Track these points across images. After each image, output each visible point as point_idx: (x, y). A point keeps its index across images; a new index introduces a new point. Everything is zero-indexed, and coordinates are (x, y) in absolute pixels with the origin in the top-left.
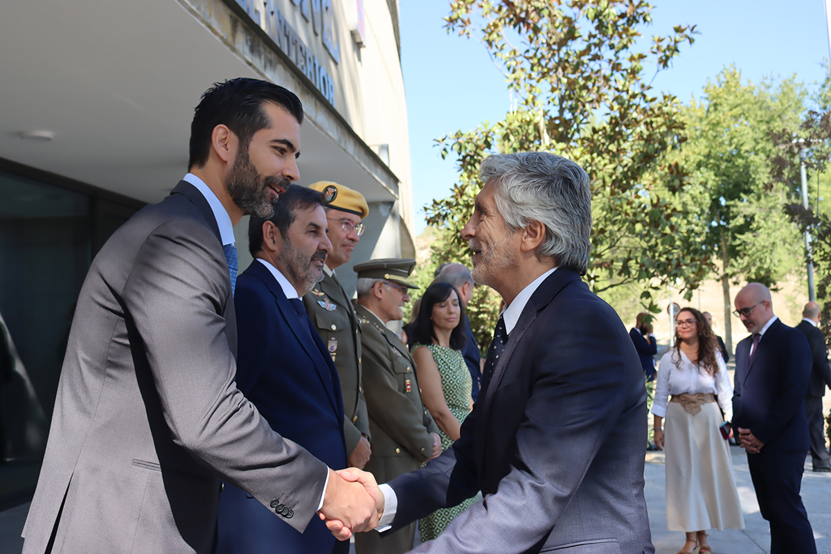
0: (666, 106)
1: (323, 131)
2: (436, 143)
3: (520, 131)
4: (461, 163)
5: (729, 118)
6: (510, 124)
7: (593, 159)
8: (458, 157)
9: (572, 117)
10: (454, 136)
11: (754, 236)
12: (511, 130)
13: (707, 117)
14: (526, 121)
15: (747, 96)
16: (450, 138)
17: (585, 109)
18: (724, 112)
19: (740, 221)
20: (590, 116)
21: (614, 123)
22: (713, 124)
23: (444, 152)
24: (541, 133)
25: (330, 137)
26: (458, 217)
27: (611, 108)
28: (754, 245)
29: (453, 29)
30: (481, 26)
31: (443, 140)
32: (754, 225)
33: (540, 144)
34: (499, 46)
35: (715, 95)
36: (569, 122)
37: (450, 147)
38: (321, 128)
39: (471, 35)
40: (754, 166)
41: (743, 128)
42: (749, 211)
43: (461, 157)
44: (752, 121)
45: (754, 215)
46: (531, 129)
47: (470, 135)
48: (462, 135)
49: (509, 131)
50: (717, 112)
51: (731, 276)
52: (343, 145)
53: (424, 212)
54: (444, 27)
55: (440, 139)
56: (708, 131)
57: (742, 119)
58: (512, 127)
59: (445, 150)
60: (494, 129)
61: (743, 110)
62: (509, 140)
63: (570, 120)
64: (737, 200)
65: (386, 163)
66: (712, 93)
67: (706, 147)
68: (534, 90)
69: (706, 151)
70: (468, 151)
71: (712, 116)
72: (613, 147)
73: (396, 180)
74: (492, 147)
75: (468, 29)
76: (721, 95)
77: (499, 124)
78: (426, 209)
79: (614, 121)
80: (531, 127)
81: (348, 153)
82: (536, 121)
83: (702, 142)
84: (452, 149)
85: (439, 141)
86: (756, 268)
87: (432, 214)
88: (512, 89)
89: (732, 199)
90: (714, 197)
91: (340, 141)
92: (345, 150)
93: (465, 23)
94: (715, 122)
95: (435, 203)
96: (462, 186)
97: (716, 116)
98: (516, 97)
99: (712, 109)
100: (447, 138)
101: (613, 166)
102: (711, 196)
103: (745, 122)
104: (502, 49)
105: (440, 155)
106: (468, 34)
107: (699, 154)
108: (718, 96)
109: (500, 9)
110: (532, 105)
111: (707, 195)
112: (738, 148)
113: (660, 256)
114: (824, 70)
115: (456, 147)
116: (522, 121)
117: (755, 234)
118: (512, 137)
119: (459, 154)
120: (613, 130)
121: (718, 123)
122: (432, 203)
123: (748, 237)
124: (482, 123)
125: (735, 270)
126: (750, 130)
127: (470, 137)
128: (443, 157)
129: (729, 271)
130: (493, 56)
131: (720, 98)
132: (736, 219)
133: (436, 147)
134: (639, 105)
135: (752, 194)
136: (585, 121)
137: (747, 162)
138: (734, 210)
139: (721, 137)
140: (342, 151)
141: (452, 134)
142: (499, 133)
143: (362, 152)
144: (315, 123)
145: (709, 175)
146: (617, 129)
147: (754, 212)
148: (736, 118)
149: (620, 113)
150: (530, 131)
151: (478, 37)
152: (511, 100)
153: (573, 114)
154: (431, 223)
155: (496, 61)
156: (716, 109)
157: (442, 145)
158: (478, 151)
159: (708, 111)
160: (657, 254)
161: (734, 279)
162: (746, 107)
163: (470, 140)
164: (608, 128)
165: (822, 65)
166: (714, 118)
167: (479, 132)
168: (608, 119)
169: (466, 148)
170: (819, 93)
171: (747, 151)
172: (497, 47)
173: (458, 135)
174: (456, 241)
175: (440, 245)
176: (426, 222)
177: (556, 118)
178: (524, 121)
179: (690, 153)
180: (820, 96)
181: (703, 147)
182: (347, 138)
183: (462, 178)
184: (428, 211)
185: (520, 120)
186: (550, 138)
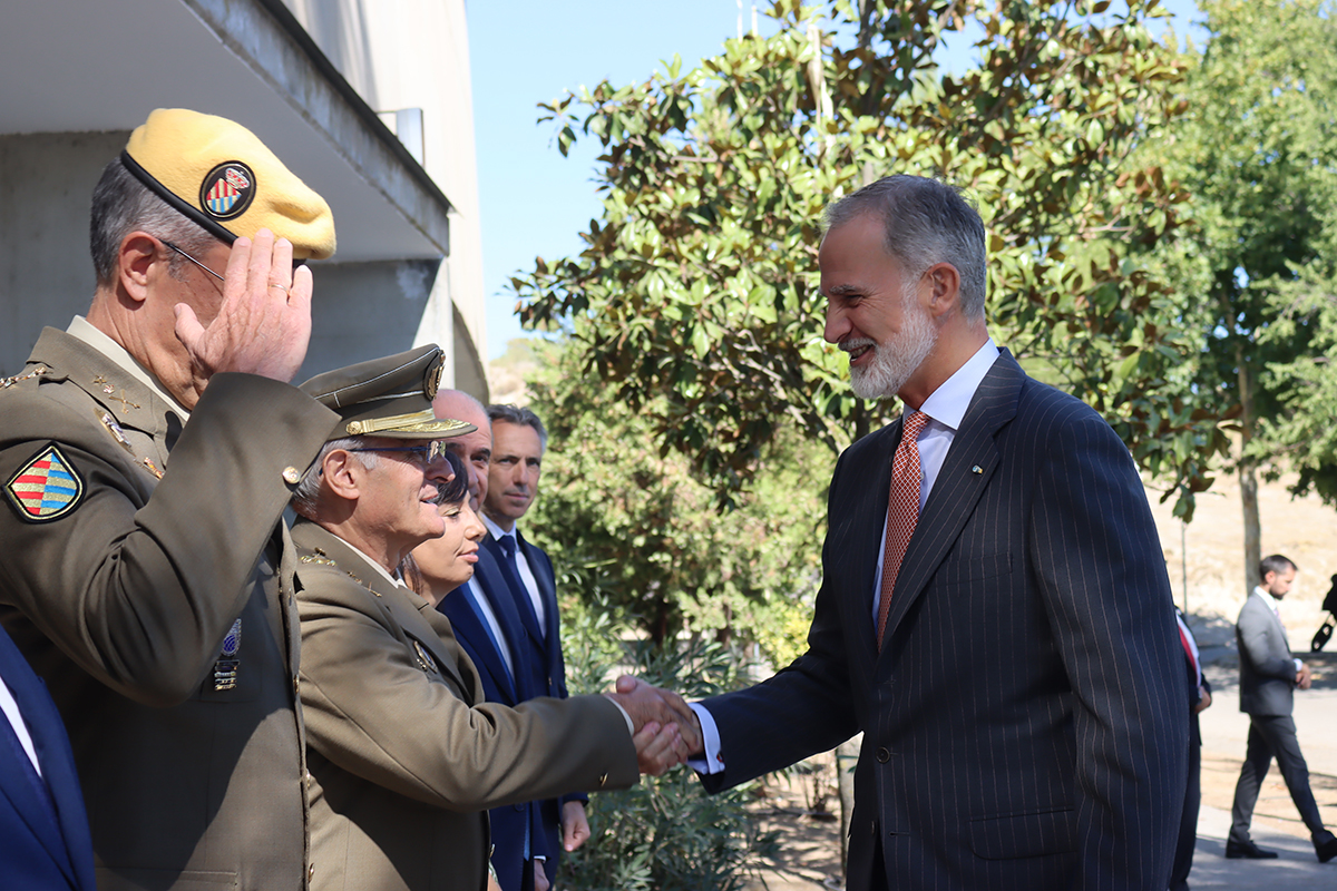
0: (1133, 24)
1: (246, 57)
2: (544, 113)
3: (762, 83)
4: (609, 165)
5: (1258, 73)
6: (737, 65)
7: (947, 156)
8: (600, 150)
9: (891, 53)
10: (591, 97)
11: (1318, 364)
12: (739, 80)
13: (1204, 70)
14: (777, 56)
15: (1303, 22)
16: (580, 102)
17: (928, 30)
18: (1245, 57)
19: (1285, 327)
20: (940, 46)
21: (1002, 67)
22: (1220, 89)
23: (564, 138)
24: (815, 90)
25: (266, 76)
26: (598, 304)
27: (993, 27)
28: (1319, 385)
31: (563, 105)
32: (1321, 338)
33: (811, 119)
35: (1226, 16)
36: (885, 64)
37: (581, 125)
38: (239, 50)
40: (1320, 193)
41: (1293, 98)
42: (1306, 304)
43: (608, 151)
44: (1314, 83)
45: (1318, 312)
46: (790, 78)
47: (631, 92)
48: (613, 92)
49: (733, 83)
50: (1229, 59)
51: (1260, 462)
52: (301, 100)
53: (515, 293)
55: (556, 103)
56: (1208, 104)
57: (1290, 76)
58: (742, 72)
59: (568, 132)
60: (693, 79)
61: (1294, 54)
62: (734, 107)
63: (889, 59)
64: (1276, 276)
65: (417, 156)
66: (1218, 10)
67: (1203, 143)
69: (1203, 154)
70: (626, 135)
71: (1217, 68)
72: (994, 129)
73: (443, 205)
74: (690, 125)
76: (1239, 17)
77: (709, 63)
78: (517, 284)
79: (998, 62)
80: (791, 74)
81: (314, 122)
82: (802, 58)
83: (1193, 133)
84: (586, 129)
85: (552, 109)
86: (1323, 441)
87: (535, 296)
89: (1267, 274)
90: (1223, 266)
91: (293, 90)
92: (306, 114)
94: (1223, 82)
95: (542, 268)
96: (610, 225)
97: (1227, 67)
99: (1216, 50)
100: (574, 101)
101: (997, 175)
102: (1213, 263)
103: (1297, 84)
105: (556, 145)
107: (1186, 159)
108: (1232, 18)
110: (791, 18)
111: (1203, 260)
112: (1283, 147)
113: (1116, 404)
115: (598, 125)
116: (766, 57)
117: (1320, 360)
118: (741, 100)
119: (605, 142)
120: (996, 82)
121: (1233, 87)
122: (533, 268)
123: (1303, 366)
124: (664, 63)
125: (1273, 446)
126: (1310, 105)
127: (631, 98)
128: (563, 149)
129: (1256, 448)
131: (1238, 23)
132: (1274, 325)
133: (546, 123)
134: (1064, 21)
135: (1317, 262)
136: (925, 60)
137: (1303, 181)
138: (1272, 299)
139: (1239, 120)
140: (299, 117)
141: (585, 91)
142: (708, 86)
143: (353, 125)
144: (222, 33)
145: (1209, 214)
146: (1008, 82)
147: (1319, 304)
148: (1275, 73)
149: (1016, 41)
150: (787, 86)
153: (895, 43)
154: (529, 324)
156: (1226, 53)
157: (562, 119)
158: (654, 135)
159: (1207, 56)
160: (1108, 402)
161: (1266, 468)
162: (1300, 47)
163: (632, 107)
164: (986, 77)
166: (1222, 75)
167: (656, 86)
168: (984, 54)
169: (622, 128)
171: (1303, 156)
173: (603, 93)
174: (595, 365)
175: (552, 378)
176: (518, 316)
177: (851, 54)
178: (771, 58)
179: (1163, 160)
181: (1194, 145)
182: (313, 84)
183: (610, 204)
184: (525, 290)
185: (761, 54)
186: (836, 105)
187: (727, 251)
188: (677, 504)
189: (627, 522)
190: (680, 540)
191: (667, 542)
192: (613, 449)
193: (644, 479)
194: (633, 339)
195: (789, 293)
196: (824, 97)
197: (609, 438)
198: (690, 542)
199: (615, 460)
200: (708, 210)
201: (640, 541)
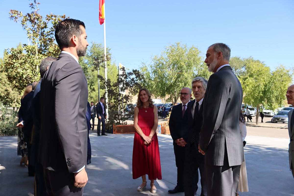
2: (5, 50)
10: (11, 49)
12: (29, 49)
23: (7, 53)
29: (12, 19)
30: (21, 20)
31: (7, 50)
34: (26, 26)
37: (10, 52)
39: (17, 22)
46: (34, 50)
54: (9, 18)
58: (30, 49)
68: (34, 39)
74: (22, 53)
75: (17, 20)
82: (35, 48)
88: (29, 38)
93: (16, 18)
98: (30, 41)
104: (26, 27)
106: (17, 21)
109: (26, 16)
114: (92, 44)
116: (32, 47)
119: (12, 54)
130: (24, 29)
141: (10, 48)
151: (20, 23)
152: (28, 41)
155: (25, 30)
158: (18, 54)
163: (16, 51)
165: (91, 43)
167: (18, 49)
169: (14, 53)
170: (90, 49)
172: (25, 26)
180: (91, 50)
186: (38, 53)
187: (27, 67)
188: (10, 93)
189: (4, 95)
190: (10, 97)
191: (9, 98)
192: (2, 87)
193: (6, 90)
194: (14, 76)
195: (33, 72)
196: (37, 52)
197: (2, 86)
198: (12, 97)
199: (3, 88)
200: (25, 62)
201: (6, 97)
